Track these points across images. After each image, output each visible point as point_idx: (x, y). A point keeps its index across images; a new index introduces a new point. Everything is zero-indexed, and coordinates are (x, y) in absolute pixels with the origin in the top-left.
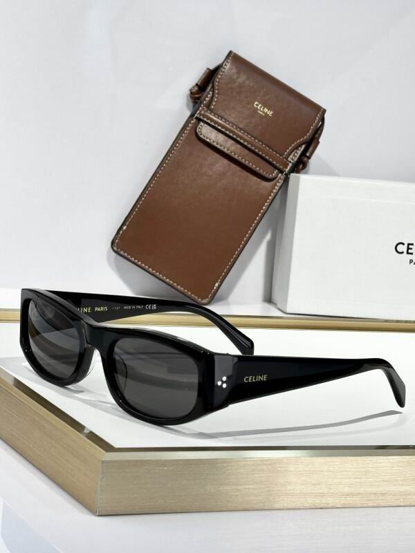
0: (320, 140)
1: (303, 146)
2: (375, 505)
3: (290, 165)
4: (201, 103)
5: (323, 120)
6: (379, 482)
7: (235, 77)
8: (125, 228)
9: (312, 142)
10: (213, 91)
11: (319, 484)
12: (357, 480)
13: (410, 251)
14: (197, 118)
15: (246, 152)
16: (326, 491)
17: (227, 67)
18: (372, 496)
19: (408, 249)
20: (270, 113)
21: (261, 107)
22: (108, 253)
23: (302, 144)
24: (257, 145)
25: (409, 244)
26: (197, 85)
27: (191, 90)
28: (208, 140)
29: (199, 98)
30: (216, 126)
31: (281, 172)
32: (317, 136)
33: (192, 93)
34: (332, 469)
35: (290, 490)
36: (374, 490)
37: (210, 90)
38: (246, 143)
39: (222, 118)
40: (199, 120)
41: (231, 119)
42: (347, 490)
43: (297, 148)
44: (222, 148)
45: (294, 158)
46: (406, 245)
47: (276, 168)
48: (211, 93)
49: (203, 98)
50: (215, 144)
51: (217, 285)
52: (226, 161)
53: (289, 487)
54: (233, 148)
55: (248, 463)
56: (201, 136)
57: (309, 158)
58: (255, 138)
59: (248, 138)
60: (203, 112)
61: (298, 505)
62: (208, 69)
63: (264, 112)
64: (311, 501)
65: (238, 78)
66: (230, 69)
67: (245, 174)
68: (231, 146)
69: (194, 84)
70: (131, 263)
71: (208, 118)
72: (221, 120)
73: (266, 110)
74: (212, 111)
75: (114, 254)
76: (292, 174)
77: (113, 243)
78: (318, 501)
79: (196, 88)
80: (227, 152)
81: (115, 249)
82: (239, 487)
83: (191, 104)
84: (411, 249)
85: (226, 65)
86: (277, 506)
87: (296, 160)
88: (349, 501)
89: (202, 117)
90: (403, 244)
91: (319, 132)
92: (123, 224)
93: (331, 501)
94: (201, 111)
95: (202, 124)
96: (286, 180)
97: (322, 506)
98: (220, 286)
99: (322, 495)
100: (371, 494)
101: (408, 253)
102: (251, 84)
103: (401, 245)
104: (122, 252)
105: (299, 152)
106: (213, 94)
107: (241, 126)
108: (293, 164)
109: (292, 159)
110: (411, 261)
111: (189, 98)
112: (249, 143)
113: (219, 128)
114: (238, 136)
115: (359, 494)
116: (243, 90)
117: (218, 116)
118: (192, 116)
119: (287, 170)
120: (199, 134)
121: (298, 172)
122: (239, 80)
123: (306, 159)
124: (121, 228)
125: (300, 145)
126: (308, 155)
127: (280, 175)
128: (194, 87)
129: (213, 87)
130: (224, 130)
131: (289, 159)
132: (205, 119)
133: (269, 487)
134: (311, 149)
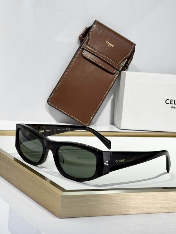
0: (133, 57)
1: (127, 60)
2: (171, 211)
3: (121, 67)
4: (84, 42)
5: (134, 49)
6: (173, 202)
7: (98, 31)
8: (53, 94)
9: (130, 58)
10: (89, 37)
11: (149, 203)
12: (164, 201)
13: (172, 103)
14: (82, 48)
15: (103, 62)
16: (151, 206)
17: (95, 27)
18: (170, 208)
19: (171, 102)
20: (113, 46)
21: (109, 43)
22: (46, 105)
23: (126, 59)
24: (108, 59)
25: (171, 100)
26: (82, 34)
27: (79, 37)
28: (87, 57)
29: (83, 40)
30: (91, 51)
31: (118, 70)
32: (132, 55)
33: (80, 38)
34: (154, 197)
35: (137, 206)
36: (171, 205)
37: (88, 37)
38: (103, 59)
39: (93, 48)
40: (83, 49)
41: (97, 49)
42: (160, 206)
43: (124, 60)
44: (93, 61)
45: (123, 64)
46: (170, 100)
47: (115, 69)
48: (88, 38)
49: (84, 40)
50: (90, 59)
51: (92, 118)
52: (95, 66)
53: (137, 205)
54: (98, 60)
55: (120, 195)
56: (84, 56)
57: (129, 64)
58: (107, 57)
59: (104, 56)
60: (85, 46)
61: (140, 212)
62: (86, 27)
63: (110, 45)
64: (145, 210)
65: (99, 31)
66: (96, 28)
67: (103, 71)
68: (97, 60)
69: (81, 34)
70: (55, 109)
71: (87, 48)
72: (93, 49)
73: (111, 45)
74: (88, 45)
75: (49, 105)
76: (122, 71)
77: (48, 101)
78: (148, 210)
79: (82, 36)
80: (95, 62)
81: (49, 103)
82: (117, 205)
83: (80, 42)
84: (172, 102)
85: (94, 26)
86: (132, 213)
87: (124, 65)
88: (161, 210)
89: (84, 48)
90: (169, 100)
91: (133, 53)
92: (52, 93)
93: (154, 210)
94: (84, 45)
95: (84, 50)
96: (120, 74)
97: (150, 212)
98: (93, 118)
99: (150, 208)
100: (169, 207)
101: (171, 104)
102: (105, 34)
103: (168, 101)
104: (52, 105)
105: (125, 62)
106: (89, 38)
107: (101, 51)
108: (122, 67)
109: (122, 65)
110: (172, 107)
111: (79, 40)
112: (104, 58)
113: (92, 52)
114: (99, 55)
115: (165, 207)
116: (101, 36)
117: (91, 47)
118: (80, 47)
119: (120, 70)
120: (83, 55)
121: (124, 70)
122: (99, 32)
123: (128, 65)
124: (51, 95)
125: (125, 59)
126: (128, 63)
127: (117, 72)
128: (81, 35)
129: (89, 35)
130: (94, 53)
131: (121, 65)
132: (86, 49)
133: (128, 205)
134: (129, 61)
